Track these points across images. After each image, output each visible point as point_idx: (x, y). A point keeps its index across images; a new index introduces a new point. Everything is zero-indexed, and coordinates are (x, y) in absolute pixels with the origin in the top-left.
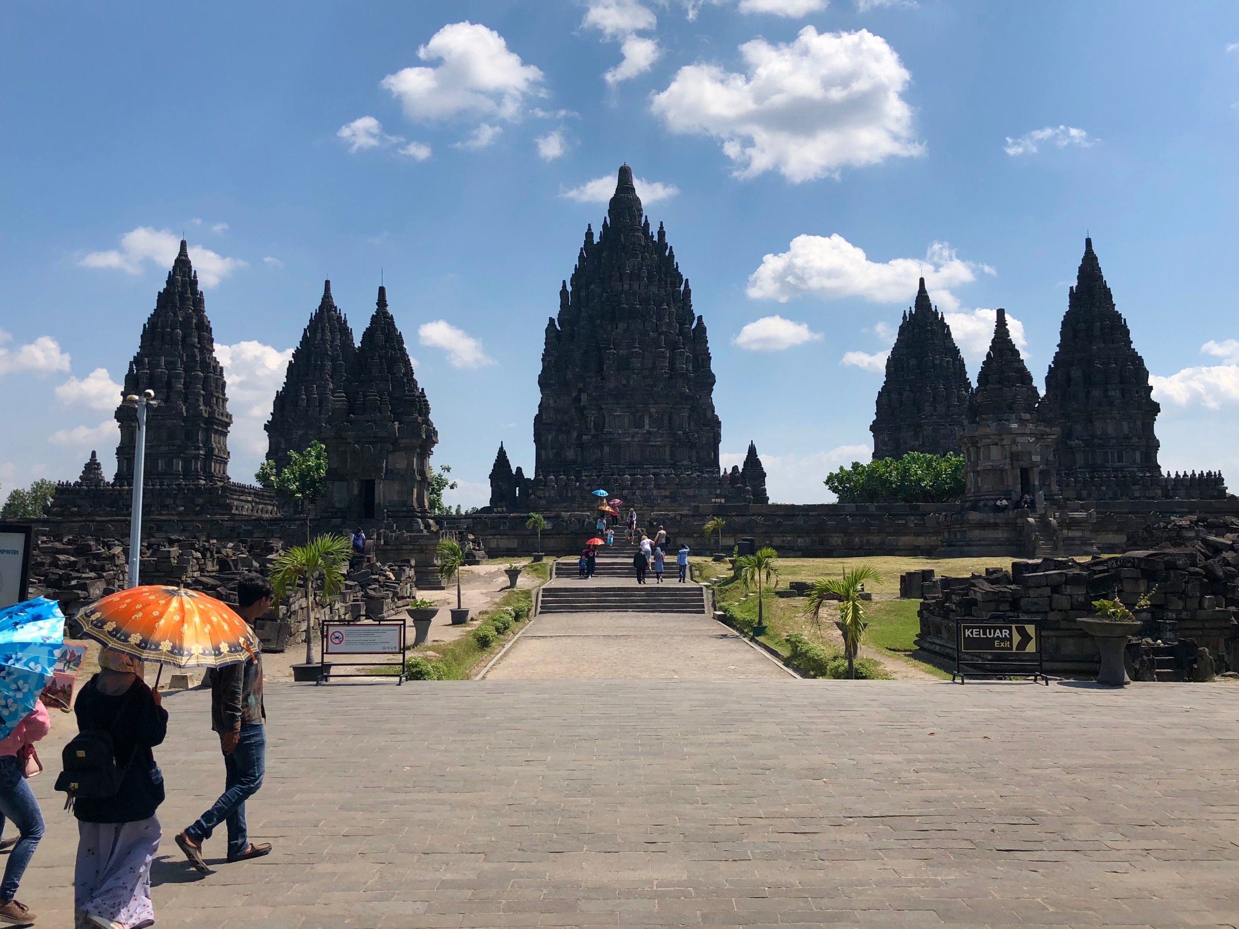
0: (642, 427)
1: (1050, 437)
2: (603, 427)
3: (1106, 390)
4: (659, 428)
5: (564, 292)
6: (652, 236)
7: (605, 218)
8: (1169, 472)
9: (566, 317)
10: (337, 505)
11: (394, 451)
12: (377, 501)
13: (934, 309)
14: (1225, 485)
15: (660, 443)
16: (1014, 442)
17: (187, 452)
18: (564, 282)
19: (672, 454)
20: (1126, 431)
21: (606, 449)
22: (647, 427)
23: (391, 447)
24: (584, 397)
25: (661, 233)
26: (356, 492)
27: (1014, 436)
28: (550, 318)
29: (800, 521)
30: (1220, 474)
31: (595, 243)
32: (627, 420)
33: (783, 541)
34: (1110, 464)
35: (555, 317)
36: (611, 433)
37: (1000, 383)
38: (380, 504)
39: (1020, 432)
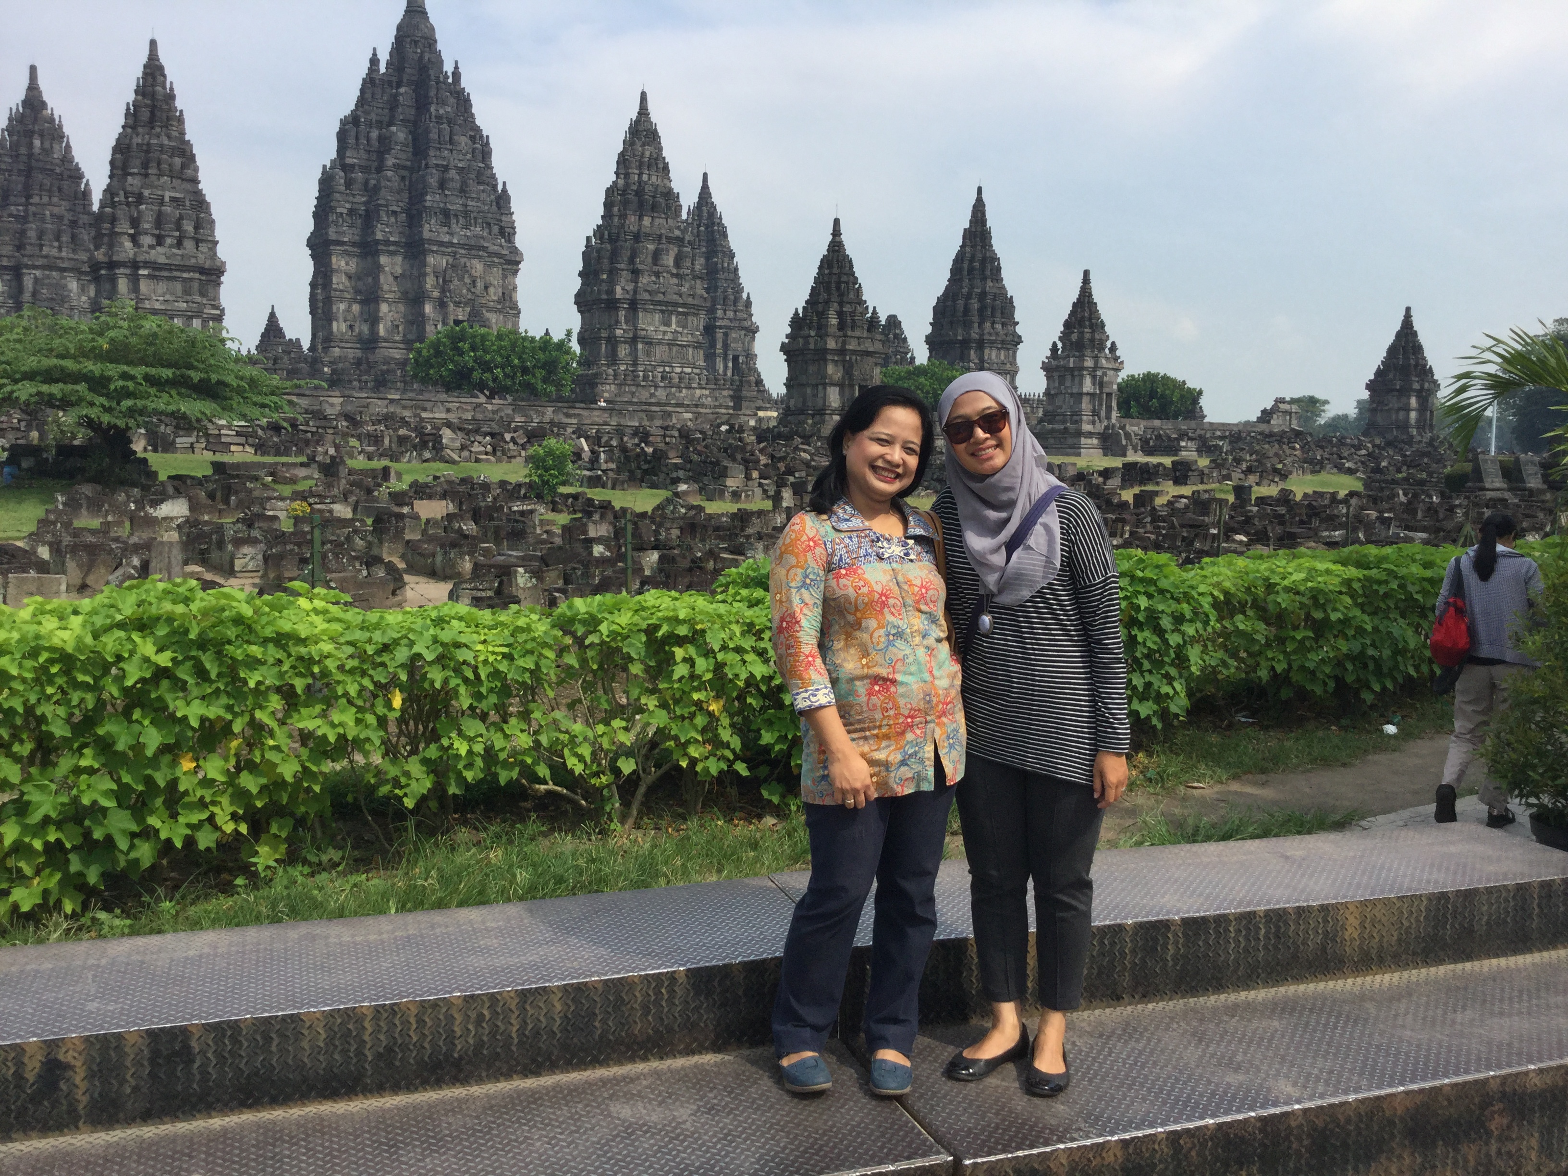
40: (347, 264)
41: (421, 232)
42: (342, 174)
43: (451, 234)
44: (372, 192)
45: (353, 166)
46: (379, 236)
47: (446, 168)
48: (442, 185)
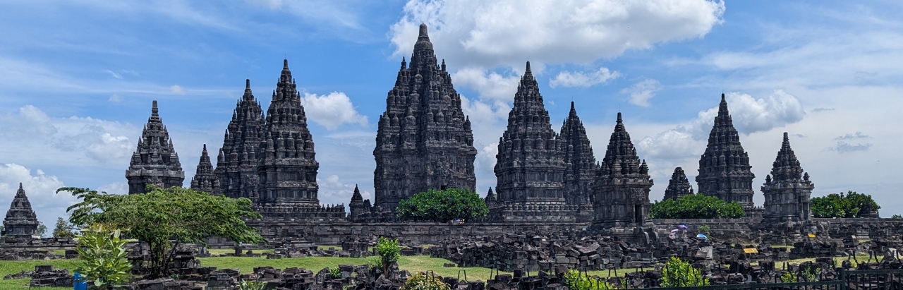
40: (391, 162)
41: (425, 144)
42: (388, 118)
43: (440, 144)
44: (402, 126)
45: (394, 114)
46: (406, 147)
47: (437, 111)
48: (436, 119)
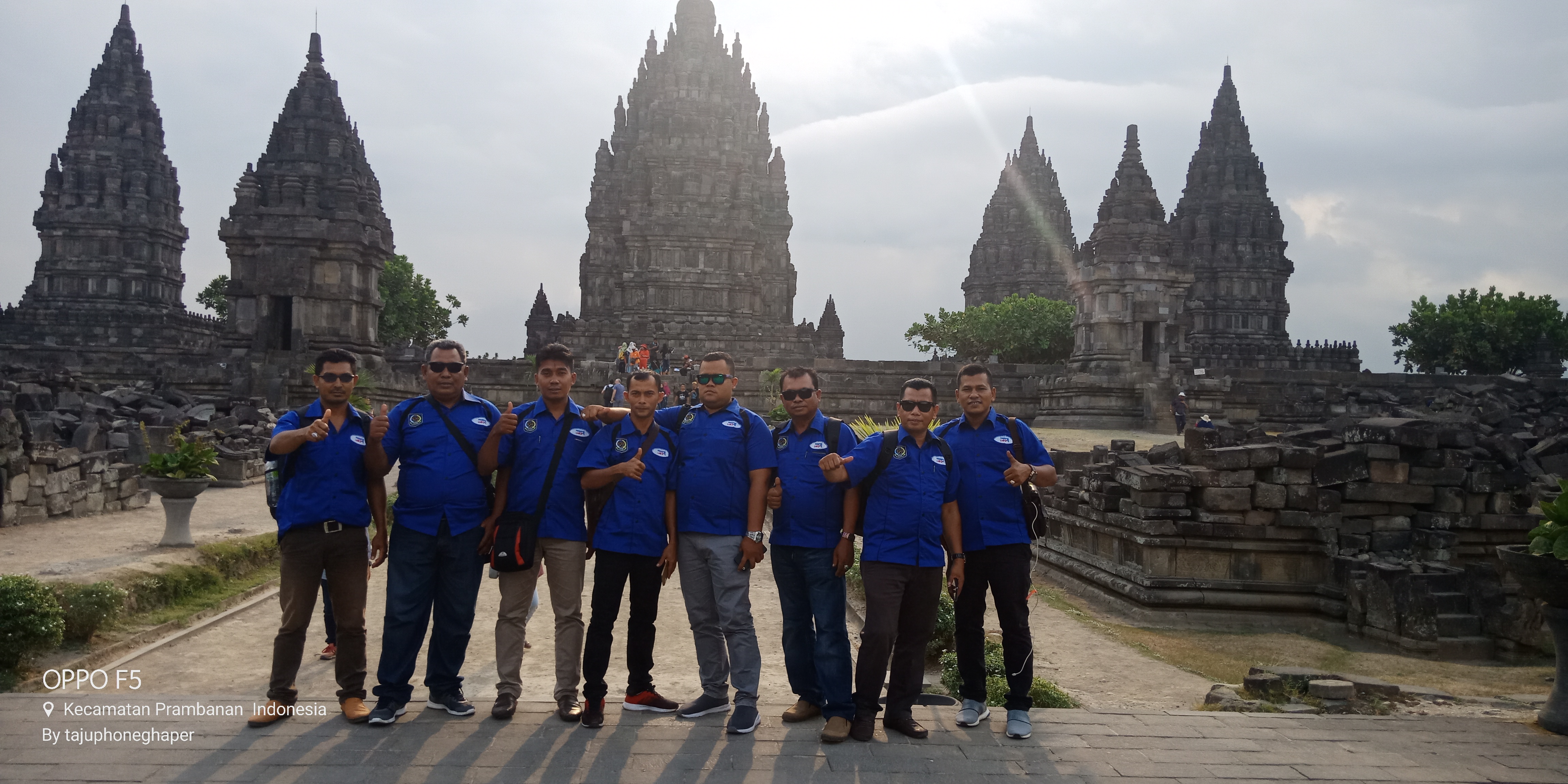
0: (695, 265)
1: (1182, 285)
2: (649, 264)
3: (1235, 244)
4: (717, 267)
5: (619, 110)
6: (726, 50)
7: (672, 24)
8: (1299, 341)
9: (621, 139)
10: (242, 330)
11: (323, 259)
12: (294, 326)
13: (1041, 154)
14: (1360, 358)
15: (716, 286)
16: (1138, 289)
17: (125, 270)
18: (620, 97)
19: (731, 299)
20: (1254, 291)
21: (651, 291)
22: (701, 266)
23: (315, 252)
24: (626, 225)
25: (737, 47)
26: (265, 312)
27: (1139, 283)
28: (602, 140)
29: (873, 382)
30: (1355, 346)
31: (658, 53)
32: (677, 255)
33: (852, 404)
34: (1233, 329)
35: (608, 139)
36: (657, 271)
37: (1125, 218)
38: (299, 331)
39: (1146, 277)
